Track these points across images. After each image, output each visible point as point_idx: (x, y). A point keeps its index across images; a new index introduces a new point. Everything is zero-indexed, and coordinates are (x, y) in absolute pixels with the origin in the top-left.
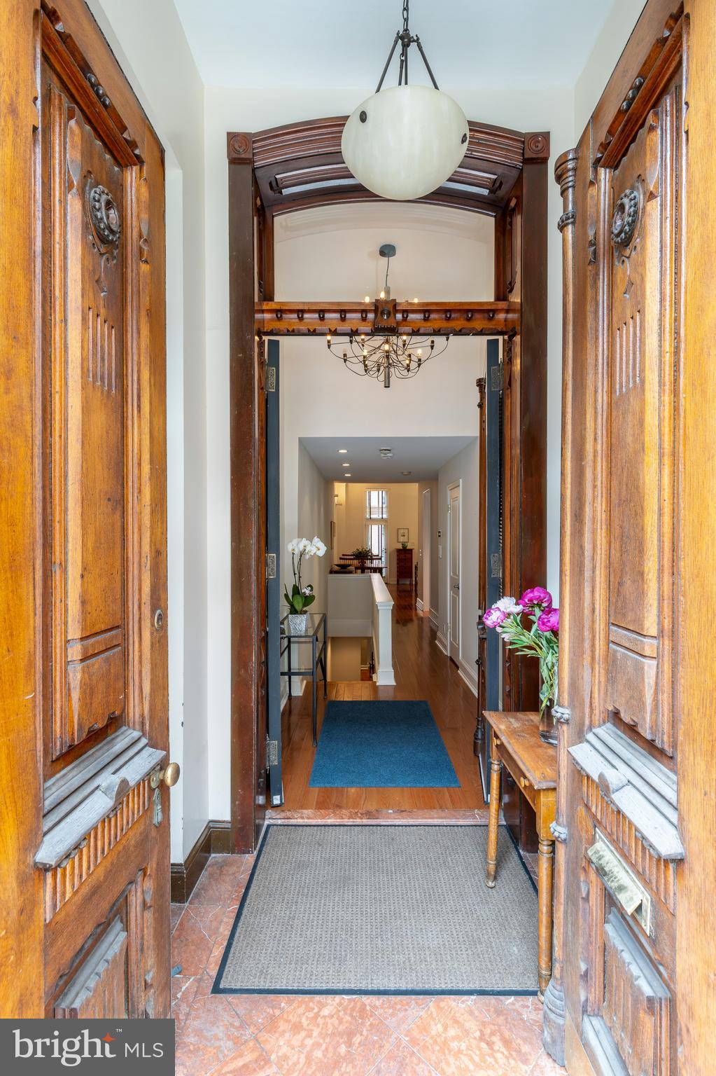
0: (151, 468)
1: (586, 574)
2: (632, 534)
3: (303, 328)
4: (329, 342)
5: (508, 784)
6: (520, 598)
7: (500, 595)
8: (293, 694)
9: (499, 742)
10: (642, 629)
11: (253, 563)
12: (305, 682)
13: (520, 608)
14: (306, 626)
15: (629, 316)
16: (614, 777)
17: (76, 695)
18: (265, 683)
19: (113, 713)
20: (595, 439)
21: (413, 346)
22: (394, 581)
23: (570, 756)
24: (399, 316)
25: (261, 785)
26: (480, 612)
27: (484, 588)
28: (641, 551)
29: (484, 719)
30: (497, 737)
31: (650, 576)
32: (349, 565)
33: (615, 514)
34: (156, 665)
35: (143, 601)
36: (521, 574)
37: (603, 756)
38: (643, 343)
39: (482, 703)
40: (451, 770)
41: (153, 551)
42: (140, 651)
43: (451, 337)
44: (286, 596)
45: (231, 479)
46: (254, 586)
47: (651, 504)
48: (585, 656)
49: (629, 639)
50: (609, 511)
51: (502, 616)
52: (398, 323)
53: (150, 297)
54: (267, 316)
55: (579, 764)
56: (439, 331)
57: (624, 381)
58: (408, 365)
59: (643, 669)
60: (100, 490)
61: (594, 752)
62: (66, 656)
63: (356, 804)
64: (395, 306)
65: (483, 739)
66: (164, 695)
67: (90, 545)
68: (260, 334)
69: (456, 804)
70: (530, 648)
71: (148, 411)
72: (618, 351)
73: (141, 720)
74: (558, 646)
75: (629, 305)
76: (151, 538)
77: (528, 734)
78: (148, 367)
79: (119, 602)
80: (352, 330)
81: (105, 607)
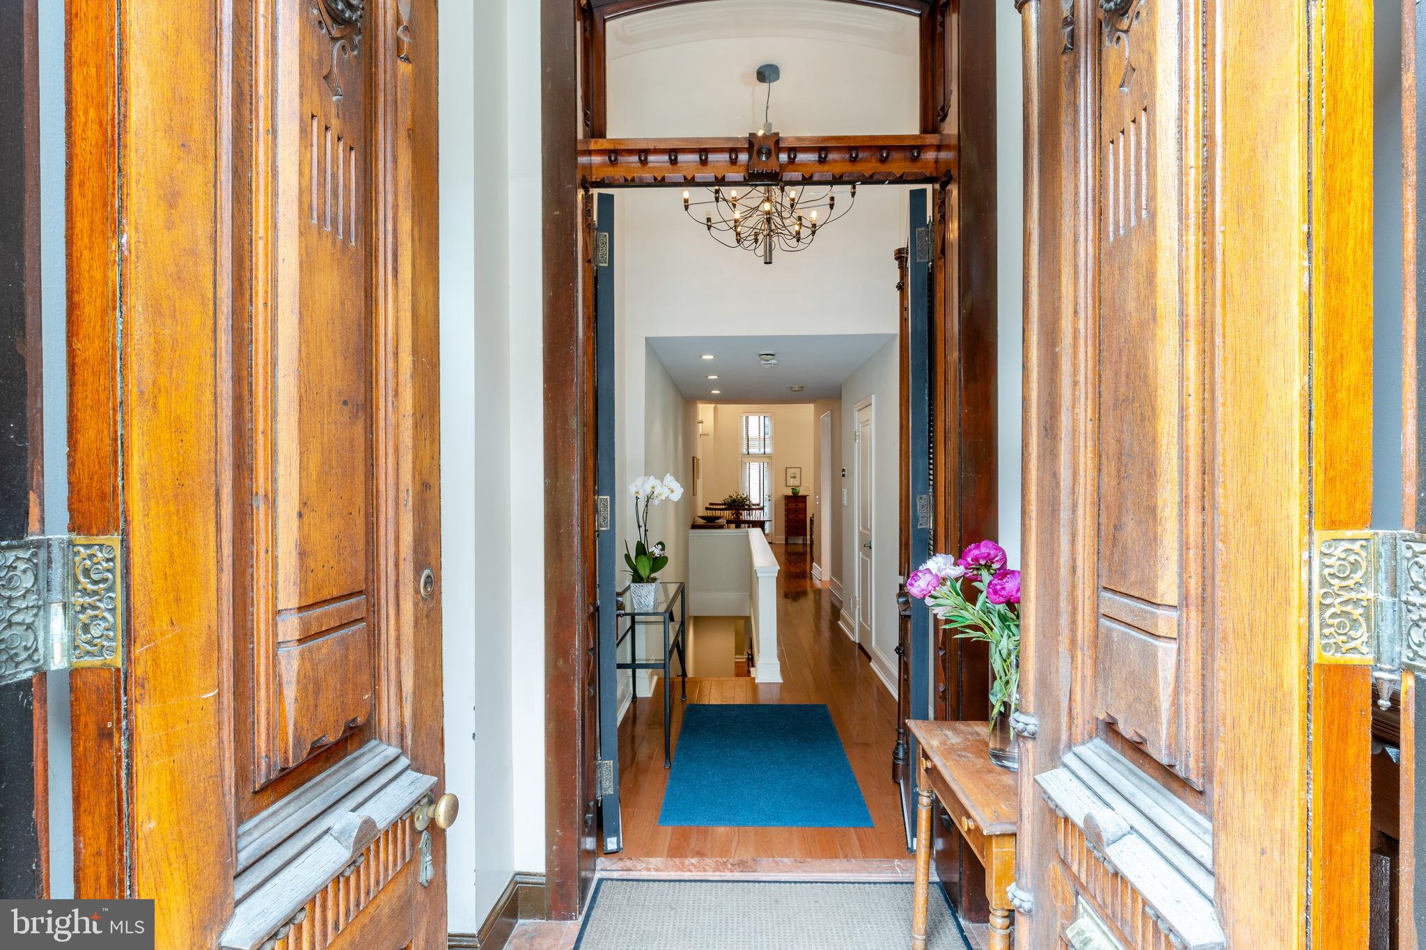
0: (414, 361)
1: (1062, 515)
2: (1136, 448)
3: (648, 176)
4: (686, 201)
5: (943, 825)
6: (960, 556)
7: (929, 555)
8: (639, 695)
9: (929, 765)
10: (1154, 596)
11: (576, 508)
12: (656, 678)
13: (960, 570)
14: (656, 599)
15: (1128, 118)
16: (1109, 821)
17: (290, 693)
18: (593, 679)
19: (354, 720)
20: (1076, 312)
21: (804, 205)
22: (781, 539)
23: (1037, 786)
24: (784, 157)
25: (590, 822)
26: (901, 580)
27: (907, 544)
28: (1151, 474)
29: (908, 731)
30: (927, 757)
31: (1167, 513)
32: (719, 518)
33: (1109, 420)
34: (422, 651)
35: (402, 556)
36: (961, 523)
37: (1089, 788)
38: (1151, 155)
39: (905, 707)
40: (861, 804)
41: (418, 486)
42: (398, 629)
43: (860, 188)
44: (627, 557)
45: (544, 389)
46: (577, 541)
47: (1167, 401)
48: (1060, 638)
49: (1132, 611)
50: (1098, 418)
51: (934, 582)
52: (783, 167)
53: (414, 111)
54: (597, 159)
55: (1052, 800)
56: (841, 177)
57: (1121, 217)
58: (798, 233)
59: (1155, 655)
60: (330, 389)
61: (1075, 781)
62: (275, 635)
63: (724, 851)
64: (777, 142)
65: (906, 759)
66: (436, 695)
67: (313, 468)
68: (586, 184)
69: (867, 851)
70: (976, 628)
71: (410, 277)
72: (1112, 175)
73: (399, 730)
74: (1017, 626)
75: (1128, 101)
76: (414, 463)
77: (973, 753)
78: (409, 214)
79: (362, 555)
80: (716, 178)
81: (339, 562)
